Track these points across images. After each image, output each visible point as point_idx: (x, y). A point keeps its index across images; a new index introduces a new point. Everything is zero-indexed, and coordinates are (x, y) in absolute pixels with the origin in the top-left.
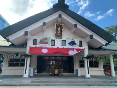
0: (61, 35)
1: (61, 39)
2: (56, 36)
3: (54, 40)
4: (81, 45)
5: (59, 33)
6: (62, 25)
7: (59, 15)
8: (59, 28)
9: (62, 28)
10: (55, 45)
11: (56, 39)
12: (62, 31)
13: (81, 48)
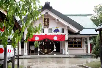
0: (48, 25)
1: (48, 28)
2: (44, 26)
3: (43, 29)
4: (63, 32)
5: (46, 23)
6: (48, 18)
7: (46, 12)
8: (46, 20)
9: (49, 20)
10: (43, 33)
11: (44, 28)
12: (49, 22)
13: (63, 34)
